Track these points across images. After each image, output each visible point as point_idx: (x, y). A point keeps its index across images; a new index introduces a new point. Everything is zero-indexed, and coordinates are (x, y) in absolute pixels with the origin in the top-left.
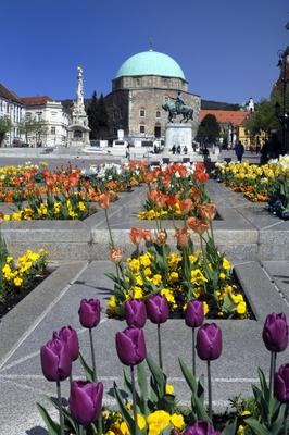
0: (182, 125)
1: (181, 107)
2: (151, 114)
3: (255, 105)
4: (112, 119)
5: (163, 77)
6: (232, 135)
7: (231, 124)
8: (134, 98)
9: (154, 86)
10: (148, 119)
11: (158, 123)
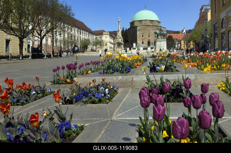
0: (162, 40)
1: (162, 32)
2: (146, 36)
3: (186, 31)
4: (130, 39)
5: (151, 21)
6: (178, 44)
7: (177, 40)
8: (139, 30)
9: (147, 24)
10: (145, 38)
11: (149, 40)
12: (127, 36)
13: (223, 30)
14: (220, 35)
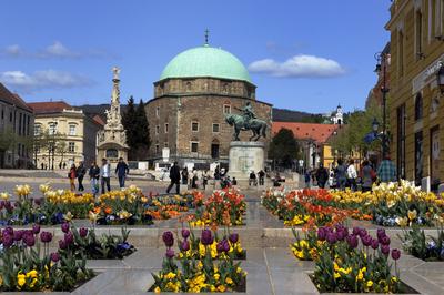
0: (252, 143)
1: (251, 121)
2: (206, 126)
3: (344, 115)
4: (154, 133)
5: (222, 80)
6: (314, 155)
7: (311, 142)
8: (183, 108)
9: (211, 91)
10: (202, 134)
11: (215, 140)
12: (144, 126)
13: (418, 126)
14: (411, 139)
